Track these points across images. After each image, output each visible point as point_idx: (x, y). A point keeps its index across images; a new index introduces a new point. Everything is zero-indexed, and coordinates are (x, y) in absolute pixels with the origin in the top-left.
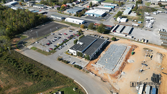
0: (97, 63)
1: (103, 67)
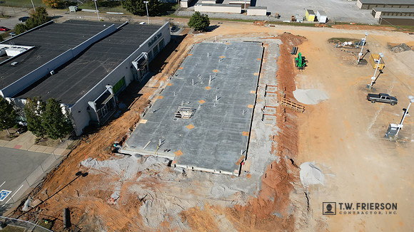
0: (126, 149)
1: (169, 165)
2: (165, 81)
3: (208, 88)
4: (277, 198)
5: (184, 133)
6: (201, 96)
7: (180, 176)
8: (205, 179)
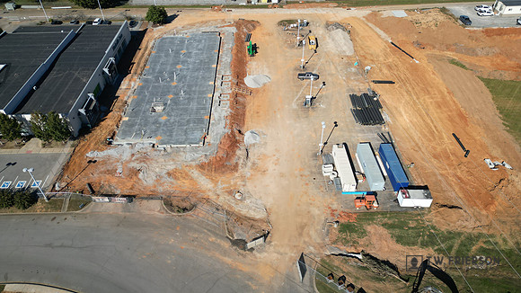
1: (153, 146)
2: (135, 81)
3: (174, 84)
4: (228, 154)
5: (160, 124)
6: (169, 92)
7: (162, 152)
8: (180, 151)
